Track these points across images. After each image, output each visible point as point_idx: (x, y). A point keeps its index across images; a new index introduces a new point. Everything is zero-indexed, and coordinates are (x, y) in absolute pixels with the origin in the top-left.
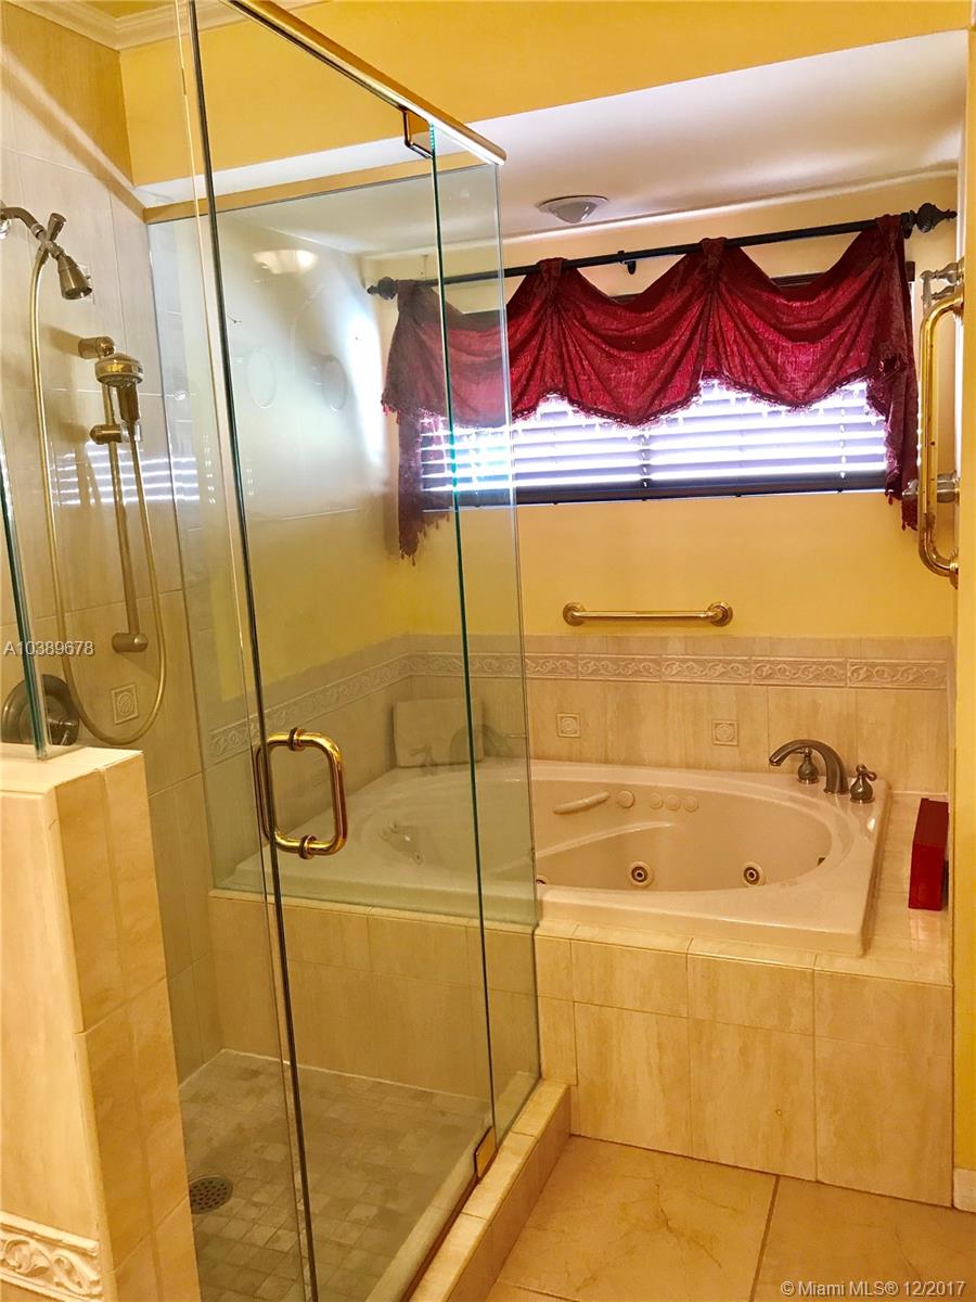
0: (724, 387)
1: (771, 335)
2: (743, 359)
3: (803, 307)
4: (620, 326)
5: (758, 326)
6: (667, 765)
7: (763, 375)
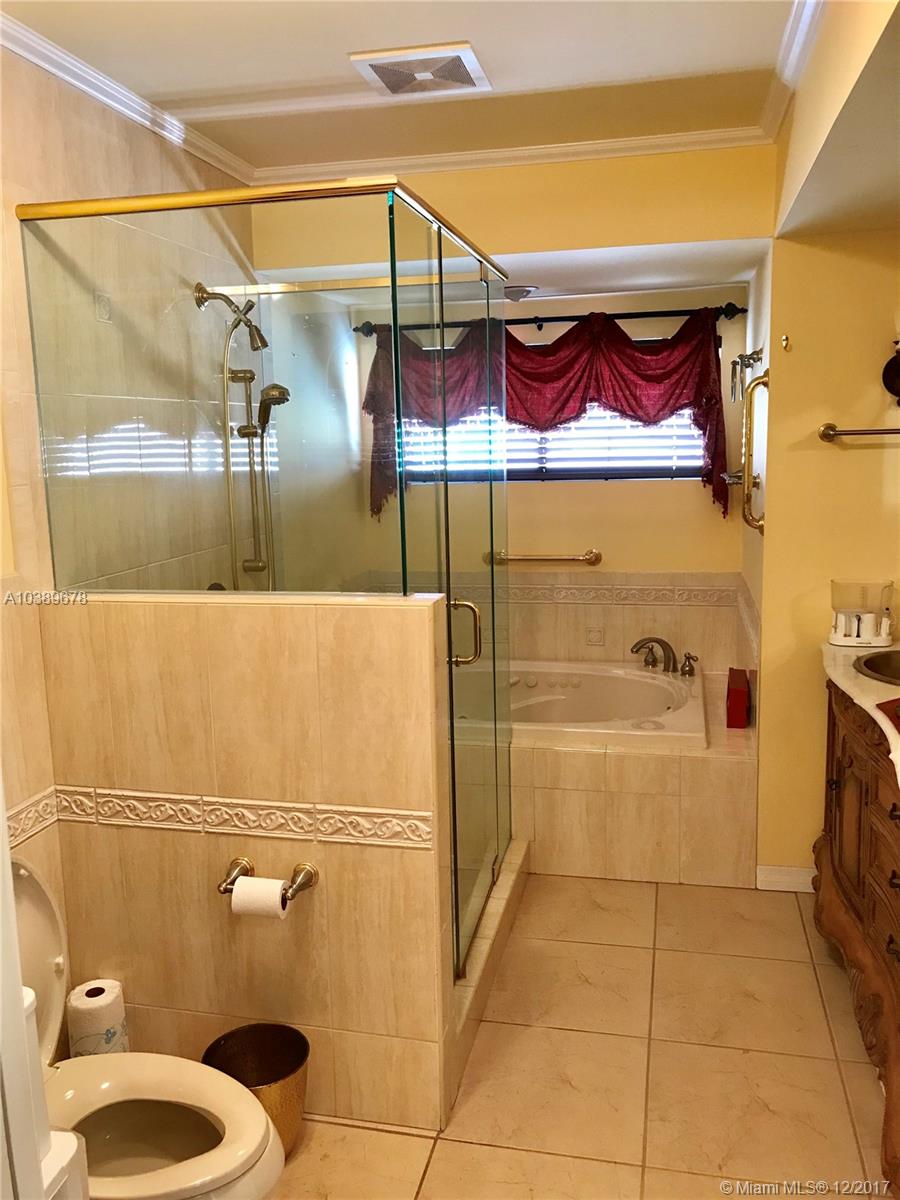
0: (602, 408)
1: (633, 377)
2: (614, 391)
3: (652, 360)
4: (534, 366)
5: (625, 371)
6: (556, 660)
7: (628, 402)
